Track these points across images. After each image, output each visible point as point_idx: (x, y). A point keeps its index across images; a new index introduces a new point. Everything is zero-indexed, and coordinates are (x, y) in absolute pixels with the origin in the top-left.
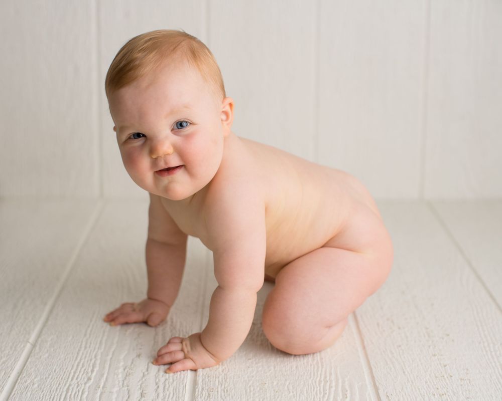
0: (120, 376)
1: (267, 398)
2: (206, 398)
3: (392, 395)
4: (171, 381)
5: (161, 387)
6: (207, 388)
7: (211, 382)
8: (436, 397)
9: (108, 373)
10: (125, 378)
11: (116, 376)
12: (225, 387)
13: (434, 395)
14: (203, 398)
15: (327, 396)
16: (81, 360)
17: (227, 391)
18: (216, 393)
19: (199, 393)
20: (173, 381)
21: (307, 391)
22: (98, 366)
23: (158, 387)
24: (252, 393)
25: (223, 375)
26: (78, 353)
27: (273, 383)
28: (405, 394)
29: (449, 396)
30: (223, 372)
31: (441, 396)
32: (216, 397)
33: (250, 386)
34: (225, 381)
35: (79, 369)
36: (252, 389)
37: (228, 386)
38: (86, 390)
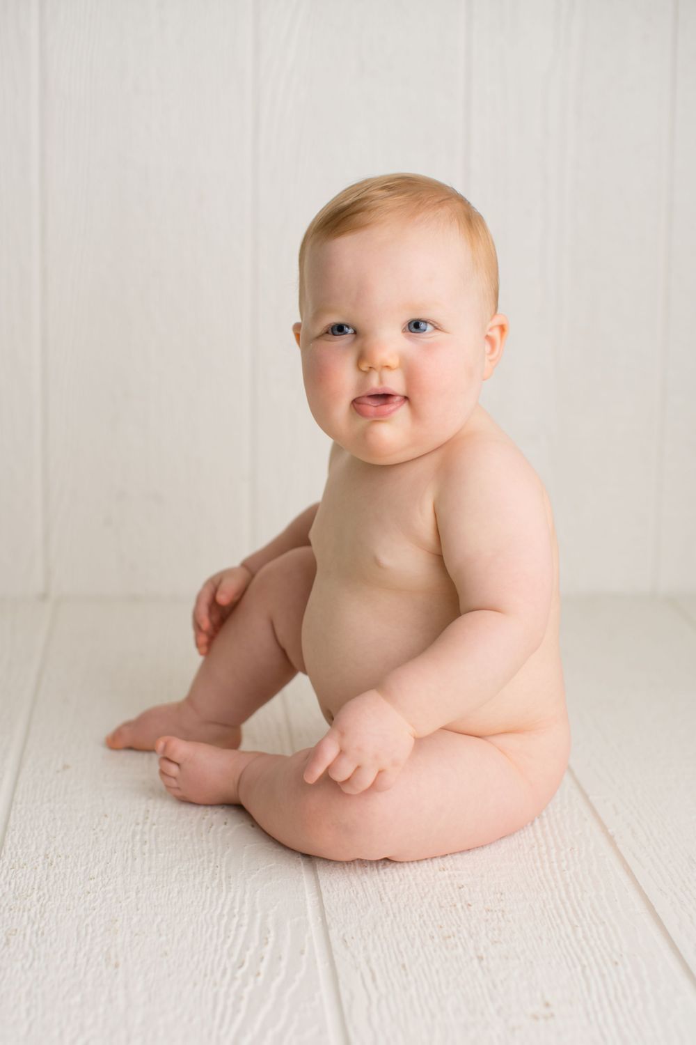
3: (353, 938)
7: (13, 918)
8: (436, 940)
12: (39, 928)
13: (433, 937)
15: (230, 941)
17: (43, 934)
18: (21, 937)
21: (193, 933)
24: (89, 937)
28: (379, 937)
29: (460, 938)
31: (444, 938)
32: (20, 946)
33: (87, 925)
36: (90, 930)
37: (45, 925)
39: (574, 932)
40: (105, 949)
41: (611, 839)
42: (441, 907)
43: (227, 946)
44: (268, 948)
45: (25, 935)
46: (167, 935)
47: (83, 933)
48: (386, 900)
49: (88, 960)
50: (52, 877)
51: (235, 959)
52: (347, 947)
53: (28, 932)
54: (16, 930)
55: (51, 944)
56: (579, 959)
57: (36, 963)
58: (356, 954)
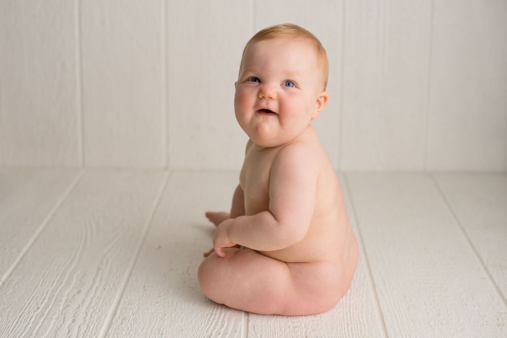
0: (61, 307)
1: (164, 326)
2: (119, 324)
4: (97, 311)
5: (89, 314)
6: (122, 317)
7: (126, 313)
8: (291, 328)
9: (53, 305)
10: (64, 309)
11: (58, 307)
12: (135, 317)
14: (117, 324)
15: (209, 325)
16: (35, 295)
17: (136, 319)
18: (128, 321)
19: (116, 321)
20: (99, 311)
21: (195, 321)
22: (47, 299)
23: (87, 315)
24: (154, 322)
25: (137, 308)
26: (35, 290)
27: (172, 314)
30: (137, 305)
31: (294, 328)
33: (154, 316)
34: (137, 312)
35: (32, 302)
36: (155, 319)
37: (138, 316)
38: (34, 317)
39: (348, 327)
40: (159, 327)
43: (207, 328)
44: (223, 329)
46: (185, 322)
47: (152, 320)
49: (152, 331)
51: (209, 333)
52: (254, 330)
53: (131, 319)
54: (126, 318)
55: (139, 324)
57: (131, 332)
58: (257, 333)
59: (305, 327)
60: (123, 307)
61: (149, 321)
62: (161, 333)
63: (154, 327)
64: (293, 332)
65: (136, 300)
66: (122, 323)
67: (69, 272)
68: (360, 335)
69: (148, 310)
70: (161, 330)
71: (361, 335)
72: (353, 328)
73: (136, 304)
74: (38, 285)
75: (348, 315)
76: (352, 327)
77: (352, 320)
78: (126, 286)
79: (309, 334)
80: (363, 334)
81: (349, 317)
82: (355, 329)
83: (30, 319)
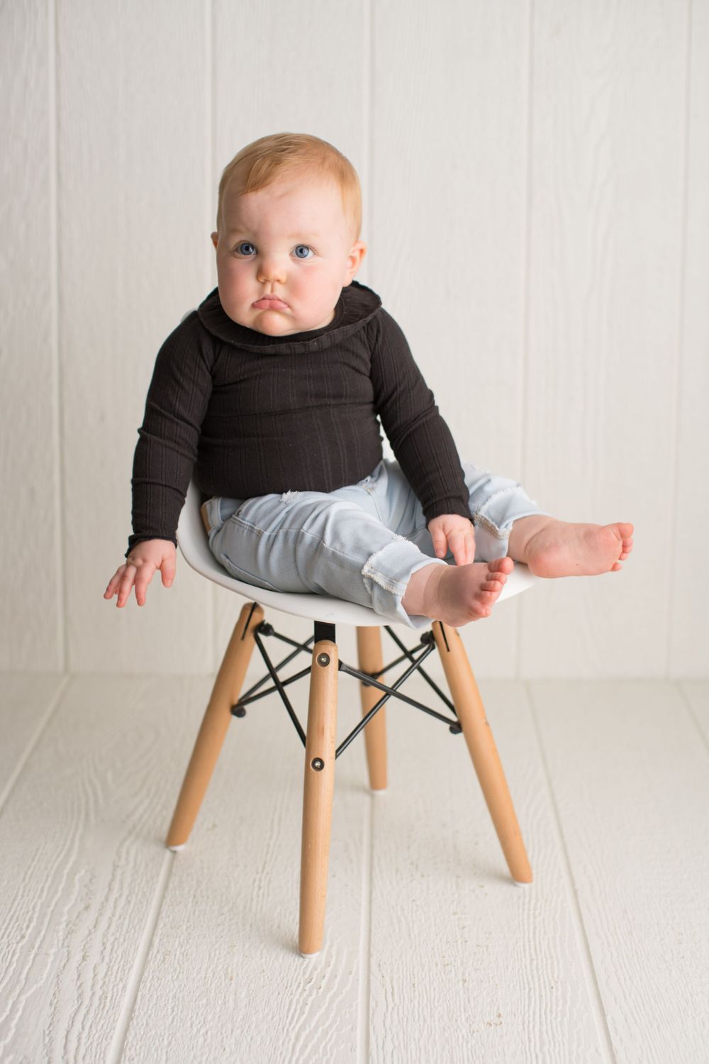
0: (61, 934)
1: (233, 964)
2: (160, 963)
3: (385, 963)
4: (122, 940)
5: (109, 947)
6: (163, 950)
7: (169, 943)
8: (439, 967)
9: (47, 931)
10: (67, 937)
11: (55, 934)
13: (437, 964)
14: (156, 963)
16: (15, 912)
17: (187, 954)
18: (173, 957)
19: (153, 957)
20: (124, 941)
22: (35, 920)
23: (105, 948)
24: (216, 958)
25: (186, 934)
26: (12, 904)
27: (244, 945)
28: (402, 963)
29: (454, 966)
30: (186, 930)
31: (444, 966)
32: (172, 962)
33: (216, 949)
34: (188, 942)
35: (12, 924)
36: (218, 952)
37: (190, 948)
38: (18, 951)
39: (531, 964)
40: (225, 968)
41: (575, 893)
42: (448, 942)
43: (303, 967)
44: (330, 969)
45: (175, 955)
46: (266, 957)
47: (213, 955)
48: (412, 936)
49: (214, 974)
50: (197, 913)
51: (307, 976)
52: (380, 970)
53: (178, 953)
54: (170, 951)
55: (192, 962)
56: (529, 984)
57: (180, 976)
58: (385, 975)
59: (462, 965)
60: (162, 933)
61: (208, 955)
62: (229, 977)
63: (217, 967)
64: (442, 973)
65: (184, 921)
66: (164, 961)
67: (66, 871)
68: (550, 977)
69: (205, 937)
70: (230, 973)
71: (553, 977)
72: (540, 966)
73: (184, 927)
74: (16, 896)
75: (532, 943)
76: (537, 964)
77: (538, 953)
78: (163, 897)
79: (469, 975)
80: (555, 975)
81: (533, 947)
82: (542, 967)
83: (13, 956)
